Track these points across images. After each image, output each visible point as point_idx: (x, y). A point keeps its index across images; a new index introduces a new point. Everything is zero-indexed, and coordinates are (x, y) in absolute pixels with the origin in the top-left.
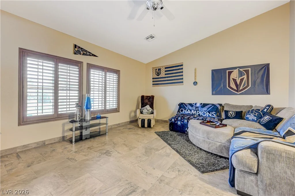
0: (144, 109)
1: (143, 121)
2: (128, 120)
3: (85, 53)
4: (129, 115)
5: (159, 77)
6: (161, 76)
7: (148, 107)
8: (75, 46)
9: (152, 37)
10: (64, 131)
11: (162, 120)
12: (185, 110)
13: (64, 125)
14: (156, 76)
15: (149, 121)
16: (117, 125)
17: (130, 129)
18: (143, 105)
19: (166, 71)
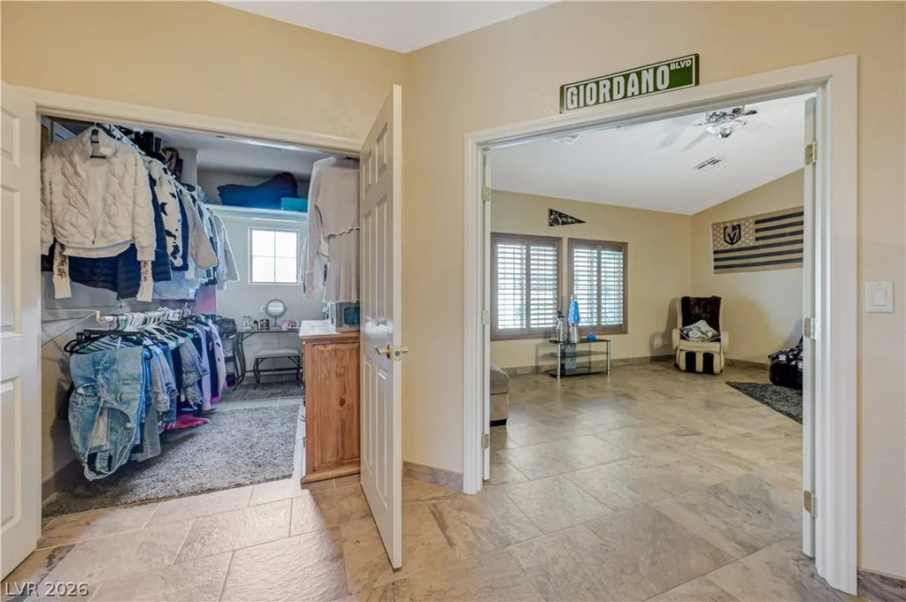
0: (691, 330)
1: (691, 357)
2: (647, 354)
3: (565, 219)
4: (648, 341)
5: (736, 246)
6: (744, 245)
7: (703, 325)
8: (551, 212)
9: (714, 162)
10: (537, 358)
11: (746, 362)
13: (537, 347)
14: (726, 244)
15: (708, 358)
16: (621, 360)
17: (656, 371)
18: (689, 319)
19: (757, 231)
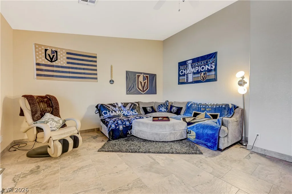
5: (54, 64)
12: (109, 112)
14: (46, 60)
18: (37, 115)
19: (68, 58)
